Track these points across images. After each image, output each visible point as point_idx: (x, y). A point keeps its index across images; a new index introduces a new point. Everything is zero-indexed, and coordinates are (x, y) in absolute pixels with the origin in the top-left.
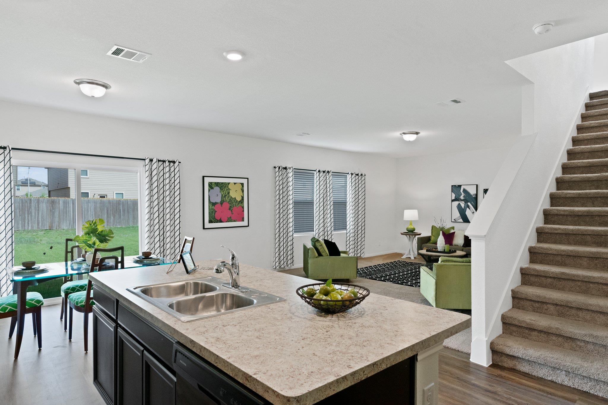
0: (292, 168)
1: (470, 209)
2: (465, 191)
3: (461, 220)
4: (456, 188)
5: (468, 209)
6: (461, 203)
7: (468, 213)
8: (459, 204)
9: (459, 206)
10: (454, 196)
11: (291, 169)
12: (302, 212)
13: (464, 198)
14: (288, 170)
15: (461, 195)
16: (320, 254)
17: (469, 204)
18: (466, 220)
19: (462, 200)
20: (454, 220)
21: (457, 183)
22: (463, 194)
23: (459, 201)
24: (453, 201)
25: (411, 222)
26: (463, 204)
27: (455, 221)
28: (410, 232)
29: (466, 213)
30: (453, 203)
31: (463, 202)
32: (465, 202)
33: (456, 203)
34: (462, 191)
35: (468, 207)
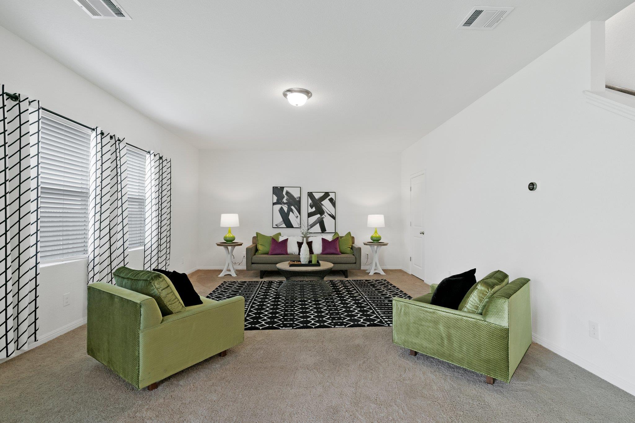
0: (36, 102)
1: (293, 213)
2: (287, 193)
3: (284, 226)
4: (278, 191)
5: (291, 213)
6: (283, 207)
7: (292, 217)
8: (282, 207)
9: (281, 210)
10: (275, 199)
11: (35, 104)
12: (60, 222)
13: (286, 201)
14: (24, 106)
15: (284, 197)
16: (166, 312)
17: (292, 207)
18: (289, 225)
19: (285, 204)
20: (276, 225)
21: (279, 185)
22: (286, 197)
23: (281, 204)
24: (274, 204)
25: (229, 229)
26: (285, 208)
27: (277, 227)
28: (229, 242)
29: (289, 217)
30: (275, 206)
31: (286, 206)
32: (288, 206)
33: (278, 207)
34: (284, 193)
35: (292, 211)
